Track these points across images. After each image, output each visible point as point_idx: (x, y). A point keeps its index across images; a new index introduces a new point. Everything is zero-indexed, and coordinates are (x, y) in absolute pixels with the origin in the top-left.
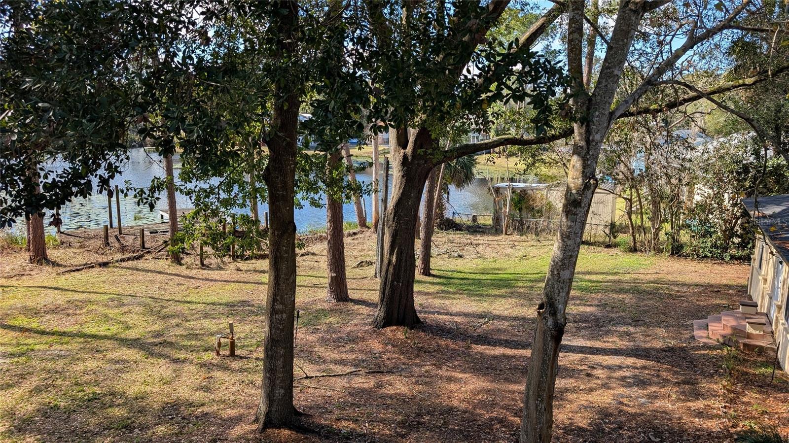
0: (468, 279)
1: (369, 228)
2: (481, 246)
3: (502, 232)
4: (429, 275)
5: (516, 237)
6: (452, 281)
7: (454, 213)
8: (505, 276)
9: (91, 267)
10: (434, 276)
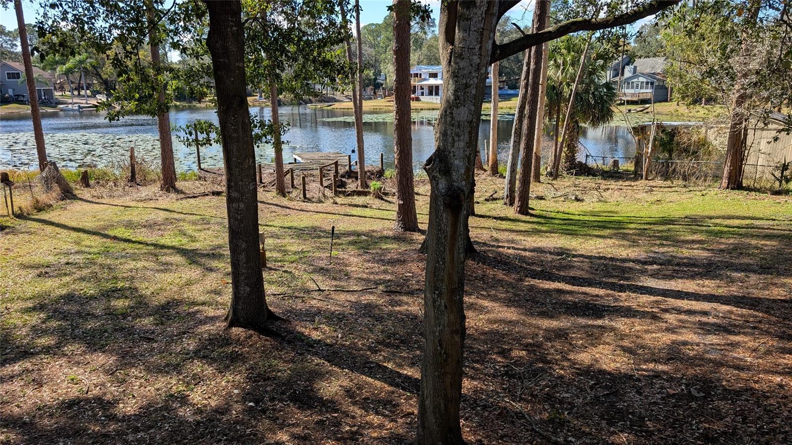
0: (572, 220)
1: (485, 171)
2: (610, 190)
3: (642, 177)
4: (527, 214)
5: (659, 182)
6: (552, 221)
7: (587, 156)
8: (620, 218)
9: (205, 195)
10: (532, 215)
